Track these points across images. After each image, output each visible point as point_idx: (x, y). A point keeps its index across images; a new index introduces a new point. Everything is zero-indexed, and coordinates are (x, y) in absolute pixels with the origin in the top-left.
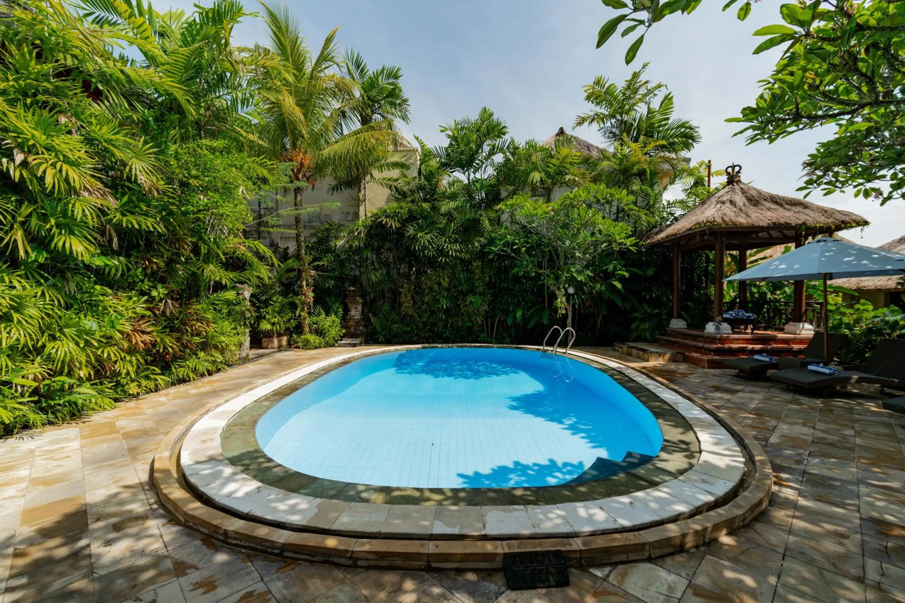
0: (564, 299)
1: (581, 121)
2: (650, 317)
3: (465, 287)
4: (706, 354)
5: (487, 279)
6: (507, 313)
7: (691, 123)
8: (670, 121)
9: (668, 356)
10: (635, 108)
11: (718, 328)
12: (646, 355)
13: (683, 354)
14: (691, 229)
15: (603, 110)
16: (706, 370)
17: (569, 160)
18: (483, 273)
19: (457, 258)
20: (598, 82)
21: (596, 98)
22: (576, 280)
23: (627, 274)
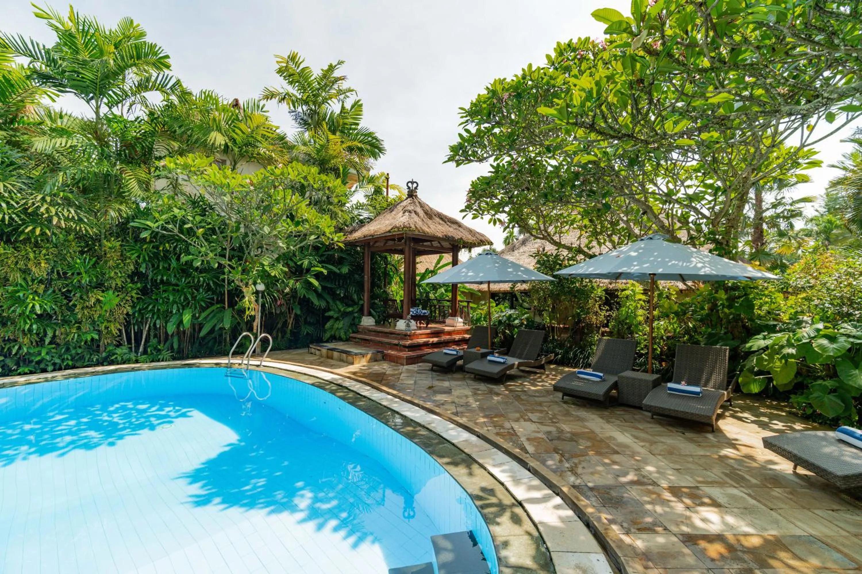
0: (253, 298)
1: (270, 96)
2: (345, 314)
3: (85, 280)
4: (401, 351)
5: (132, 267)
6: (167, 316)
7: (376, 135)
8: (359, 127)
9: (369, 356)
10: (329, 101)
11: (408, 325)
12: (350, 358)
13: (382, 352)
14: (389, 232)
15: (294, 91)
16: (406, 367)
17: (262, 131)
18: (123, 258)
19: (68, 231)
20: (293, 58)
21: (290, 76)
22: (269, 275)
23: (325, 272)
